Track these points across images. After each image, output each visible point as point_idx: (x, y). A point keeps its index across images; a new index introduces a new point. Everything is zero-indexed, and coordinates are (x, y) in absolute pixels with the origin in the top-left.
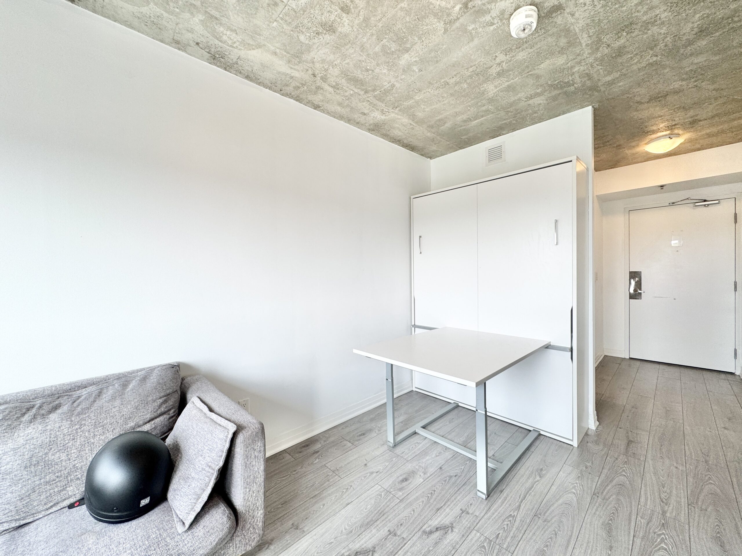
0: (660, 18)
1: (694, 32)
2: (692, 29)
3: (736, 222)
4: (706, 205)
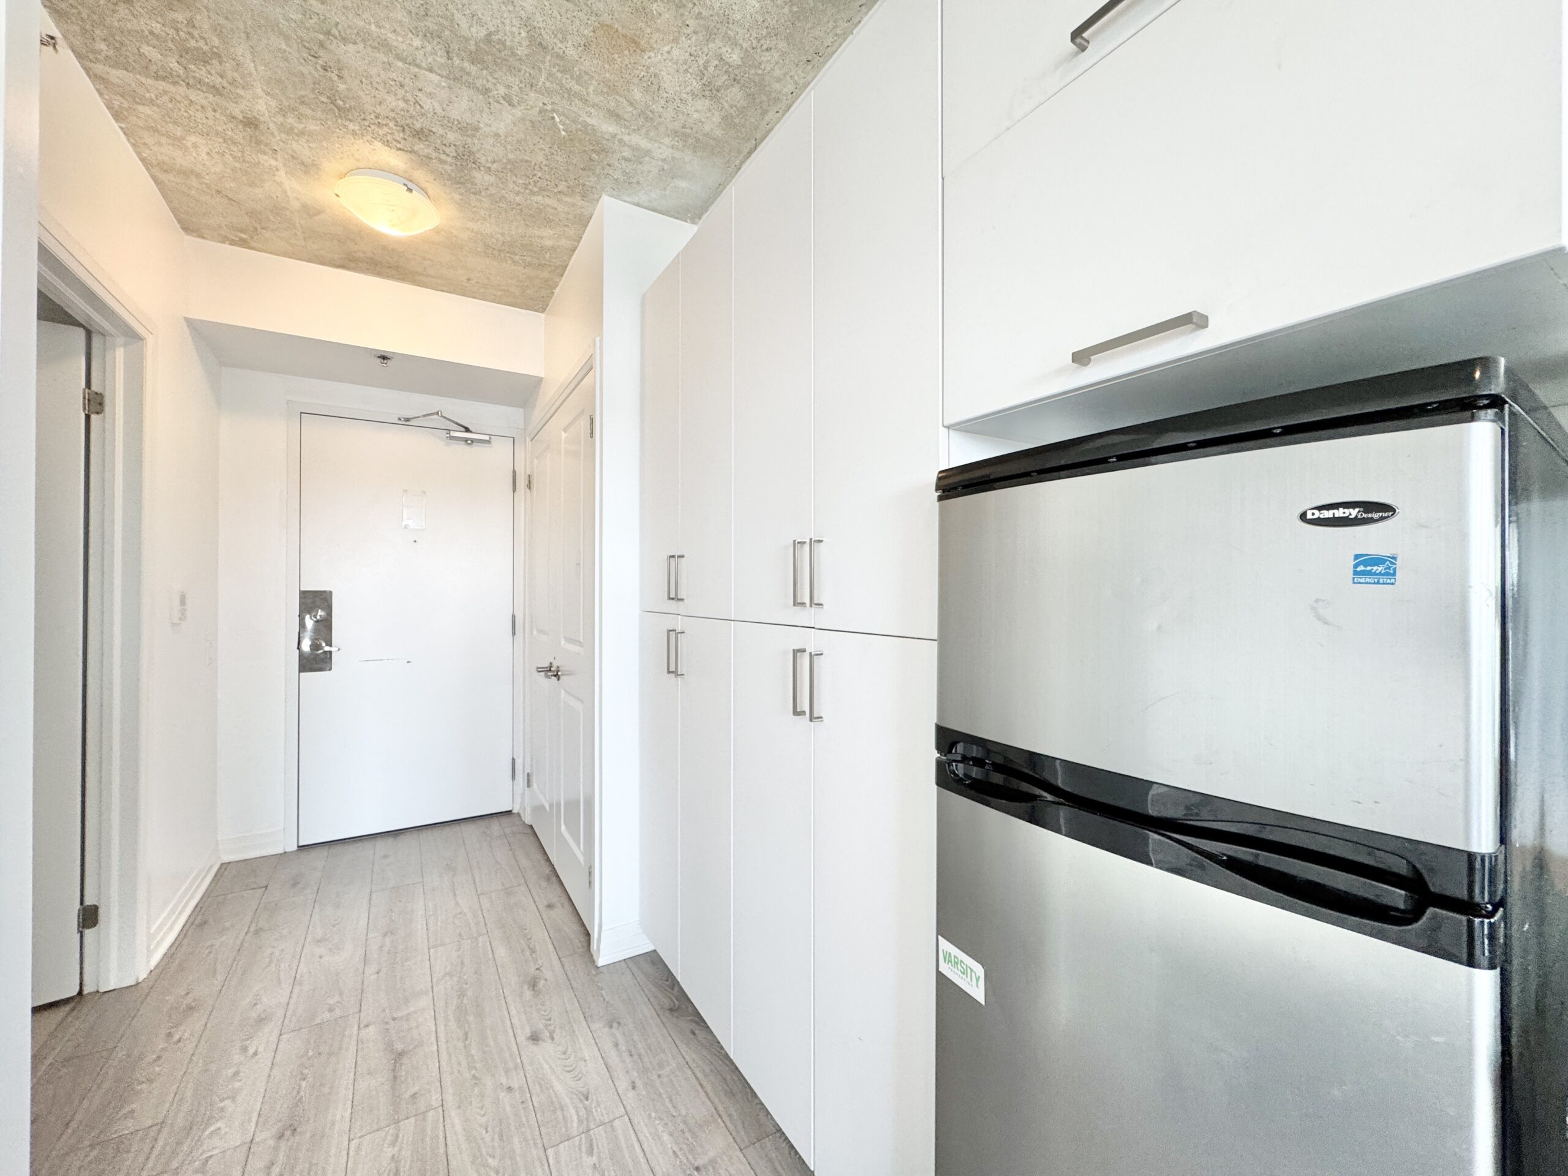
3: (514, 490)
4: (470, 439)
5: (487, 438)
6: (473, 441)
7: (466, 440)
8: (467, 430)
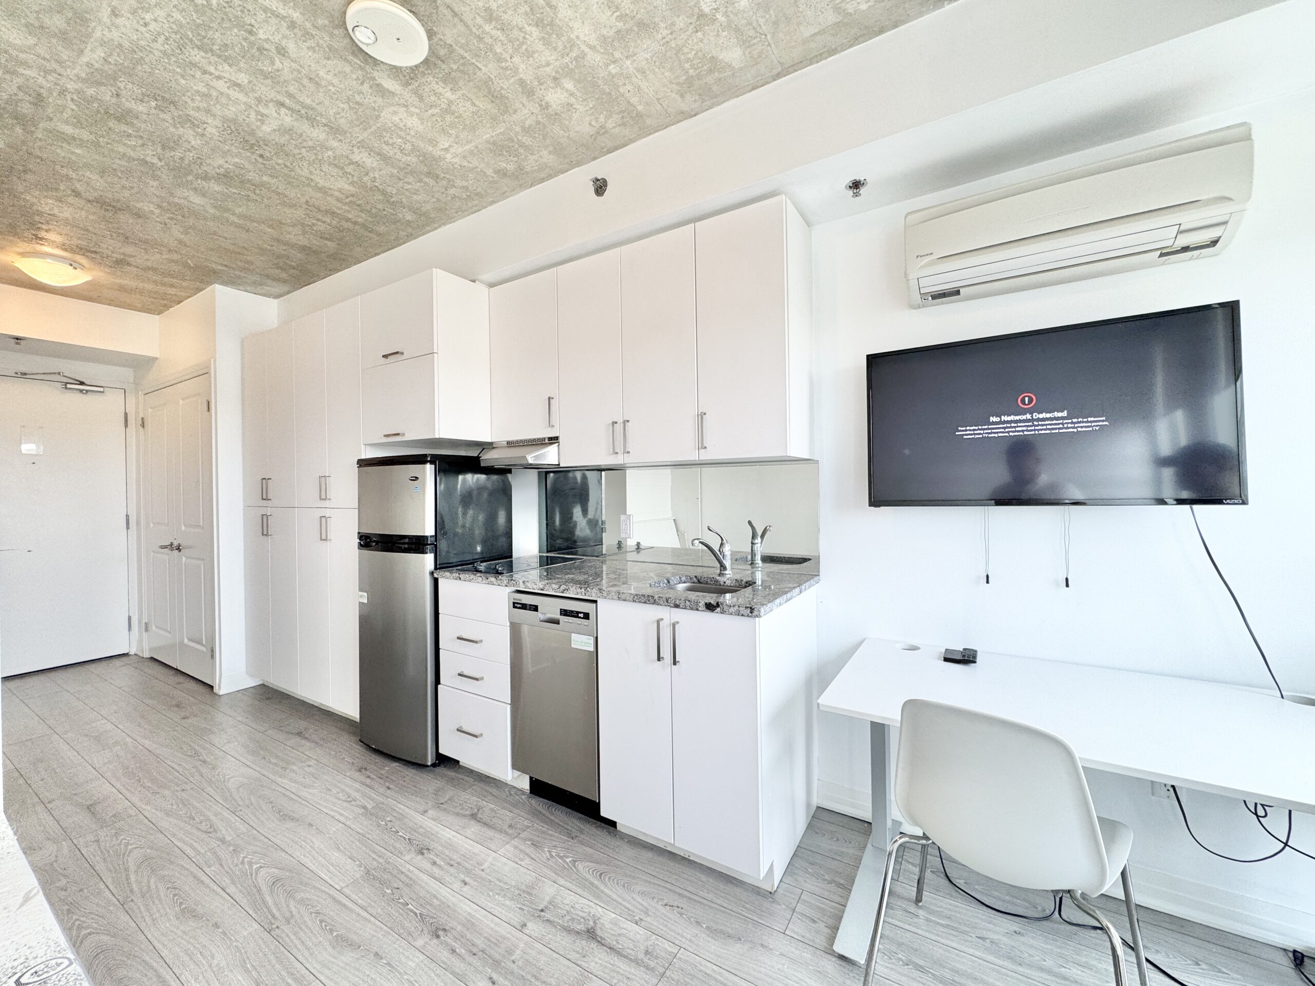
0: (205, 129)
1: (218, 171)
2: (220, 167)
3: (126, 426)
4: (83, 390)
5: (101, 389)
6: (87, 391)
7: (81, 391)
8: (82, 383)
